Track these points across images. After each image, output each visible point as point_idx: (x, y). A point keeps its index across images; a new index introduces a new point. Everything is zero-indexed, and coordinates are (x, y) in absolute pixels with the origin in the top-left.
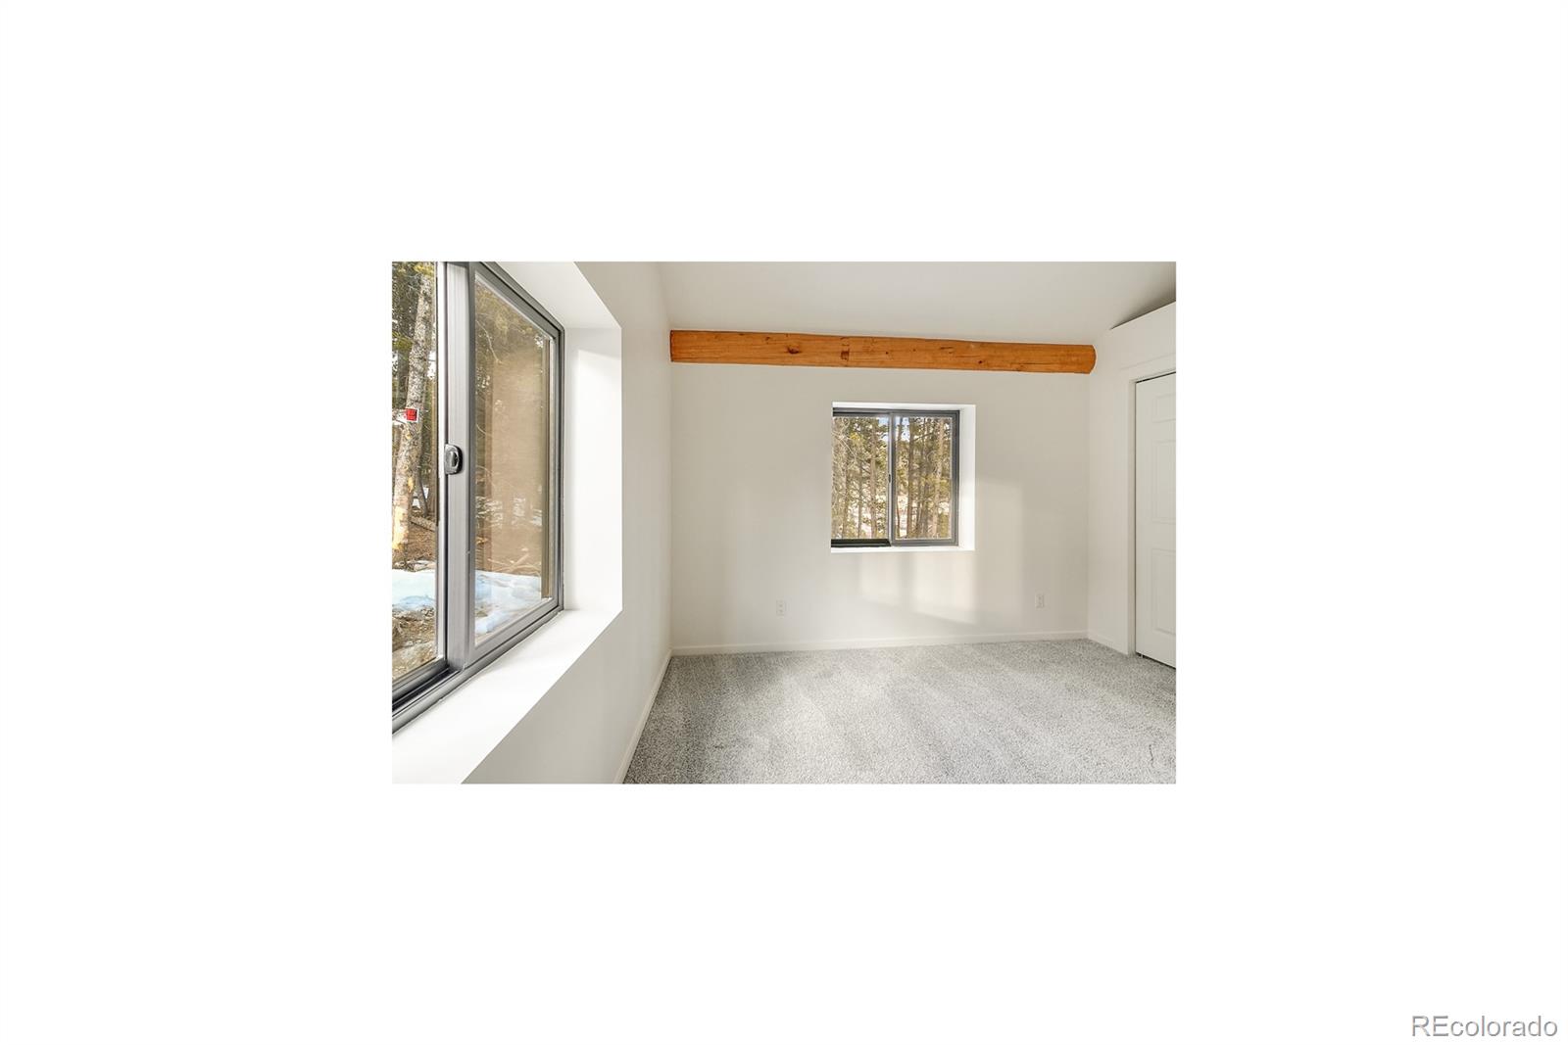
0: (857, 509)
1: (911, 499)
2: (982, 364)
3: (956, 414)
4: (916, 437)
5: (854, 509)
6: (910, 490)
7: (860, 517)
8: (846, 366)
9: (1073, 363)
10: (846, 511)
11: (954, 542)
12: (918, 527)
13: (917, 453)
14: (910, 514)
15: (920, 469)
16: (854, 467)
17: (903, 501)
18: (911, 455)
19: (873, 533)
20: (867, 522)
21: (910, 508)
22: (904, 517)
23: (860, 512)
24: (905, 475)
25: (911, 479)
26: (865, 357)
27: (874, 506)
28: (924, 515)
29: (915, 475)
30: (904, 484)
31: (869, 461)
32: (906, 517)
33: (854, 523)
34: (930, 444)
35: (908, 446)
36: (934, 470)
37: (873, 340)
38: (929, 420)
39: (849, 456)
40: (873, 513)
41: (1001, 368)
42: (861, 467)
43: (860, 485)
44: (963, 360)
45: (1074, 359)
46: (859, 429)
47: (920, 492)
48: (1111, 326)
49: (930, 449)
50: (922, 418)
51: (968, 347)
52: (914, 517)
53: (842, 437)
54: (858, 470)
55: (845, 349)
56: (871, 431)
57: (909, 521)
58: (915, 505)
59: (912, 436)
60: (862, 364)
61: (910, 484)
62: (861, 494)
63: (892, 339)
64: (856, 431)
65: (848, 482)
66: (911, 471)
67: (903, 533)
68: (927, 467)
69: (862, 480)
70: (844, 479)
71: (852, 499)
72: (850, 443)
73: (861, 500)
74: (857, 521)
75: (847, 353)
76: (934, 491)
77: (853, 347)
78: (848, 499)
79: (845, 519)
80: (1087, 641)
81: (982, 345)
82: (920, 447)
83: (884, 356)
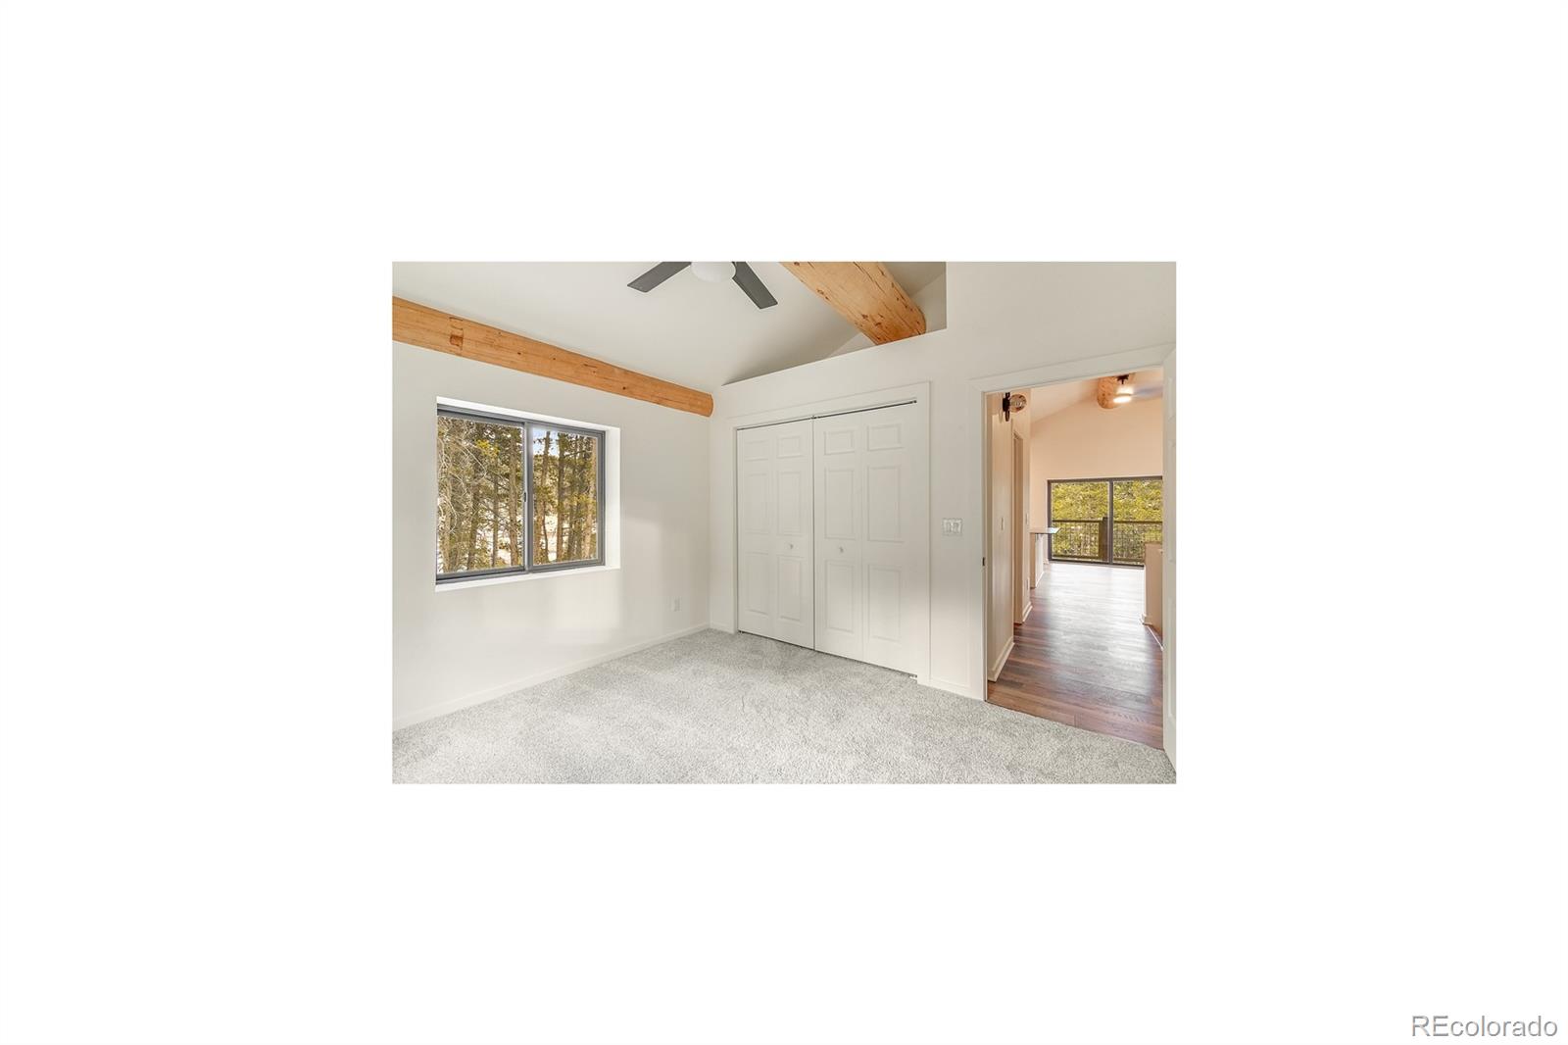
0: (491, 534)
1: (561, 520)
2: (625, 390)
3: (602, 435)
4: (566, 453)
5: (486, 534)
6: (560, 511)
7: (495, 543)
8: (459, 355)
9: (699, 407)
10: (473, 537)
11: (601, 562)
12: (570, 548)
13: (568, 470)
14: (560, 536)
15: (572, 488)
16: (485, 480)
17: (551, 521)
18: (561, 472)
19: (513, 560)
20: (505, 547)
21: (560, 529)
22: (553, 541)
23: (495, 536)
24: (554, 492)
25: (561, 498)
26: (487, 350)
27: (513, 528)
28: (576, 536)
29: (566, 494)
30: (552, 503)
31: (507, 476)
32: (555, 538)
33: (485, 550)
34: (582, 463)
35: (558, 463)
36: (587, 489)
37: (500, 333)
38: (582, 438)
39: (477, 469)
40: (512, 536)
41: (642, 397)
42: (496, 483)
43: (495, 503)
44: (607, 382)
45: (699, 403)
46: (493, 436)
47: (572, 510)
48: (724, 382)
49: (583, 467)
50: (575, 435)
51: (613, 371)
52: (565, 539)
53: (465, 444)
54: (492, 486)
55: (457, 332)
56: (509, 440)
57: (559, 542)
58: (566, 525)
59: (562, 452)
60: (482, 357)
61: (560, 503)
62: (496, 514)
63: (525, 340)
64: (488, 438)
65: (476, 499)
66: (561, 490)
67: (552, 557)
68: (579, 486)
69: (497, 498)
70: (470, 496)
71: (483, 521)
72: (477, 453)
73: (496, 522)
74: (490, 547)
75: (461, 338)
76: (586, 511)
77: (467, 334)
78: (477, 521)
79: (472, 546)
80: (709, 630)
81: (626, 372)
82: (570, 463)
83: (516, 356)
